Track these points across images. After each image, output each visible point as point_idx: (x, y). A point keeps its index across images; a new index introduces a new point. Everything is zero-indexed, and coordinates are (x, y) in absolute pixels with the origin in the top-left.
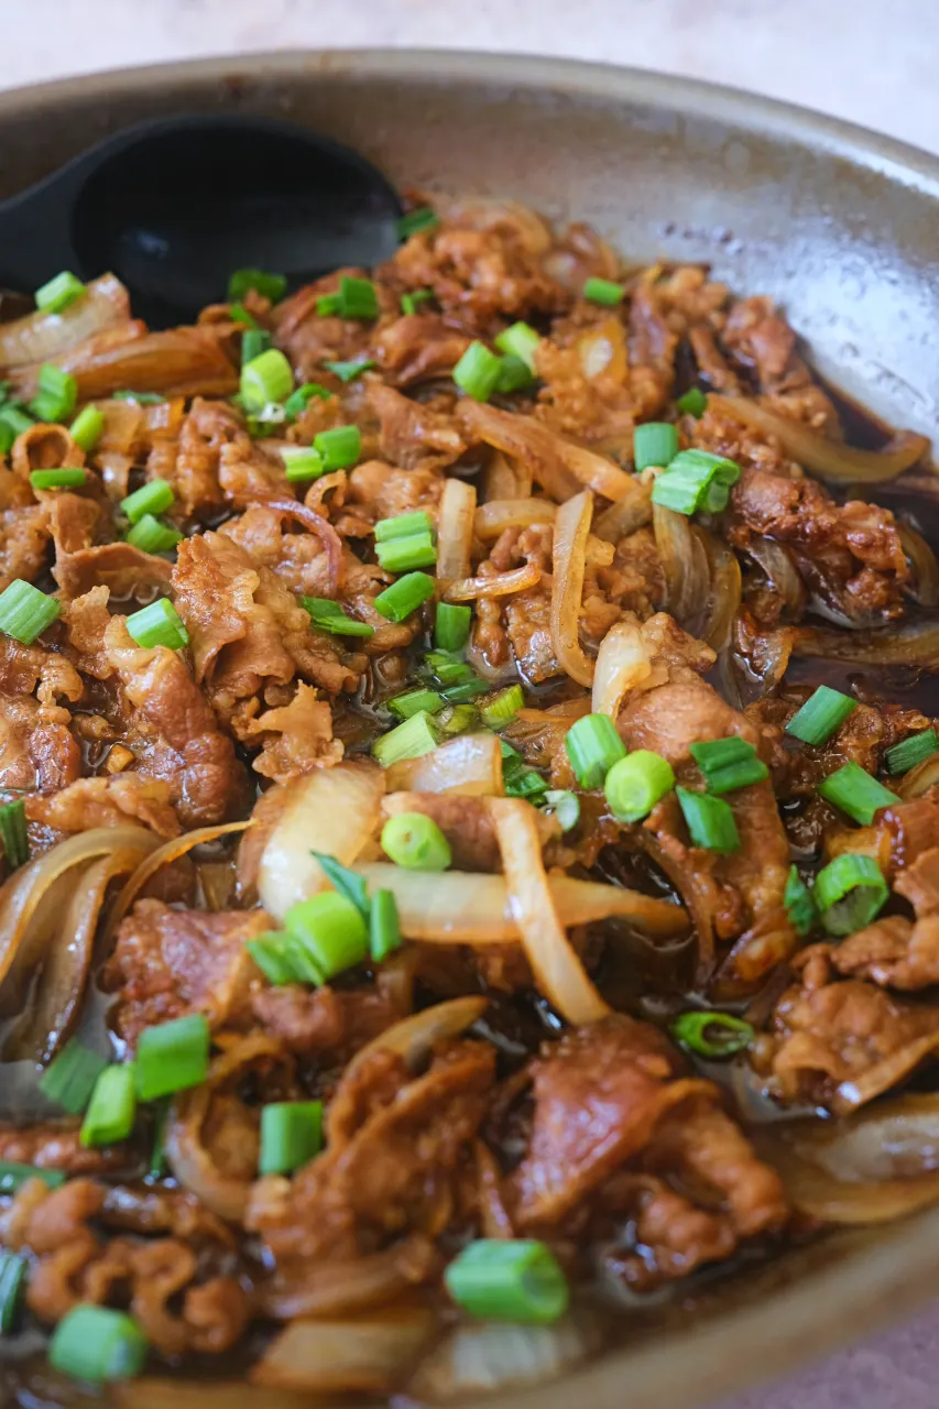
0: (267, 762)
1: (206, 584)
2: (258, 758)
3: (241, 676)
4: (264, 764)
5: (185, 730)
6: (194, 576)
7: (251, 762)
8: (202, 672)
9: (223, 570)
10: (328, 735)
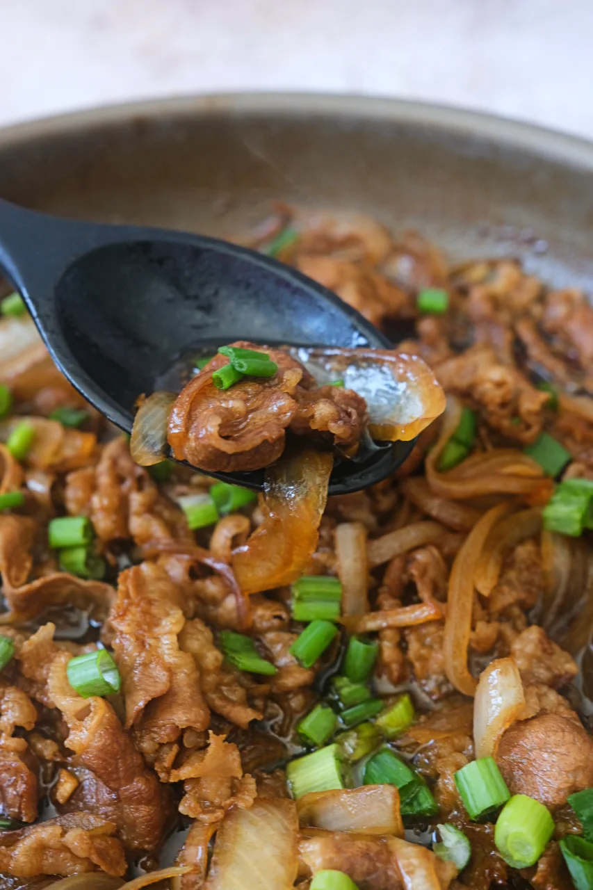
0: (192, 805)
1: (139, 625)
2: (182, 801)
3: (164, 725)
4: (189, 806)
5: (118, 779)
6: (129, 617)
7: (177, 807)
8: (130, 722)
9: (155, 610)
10: (239, 774)
